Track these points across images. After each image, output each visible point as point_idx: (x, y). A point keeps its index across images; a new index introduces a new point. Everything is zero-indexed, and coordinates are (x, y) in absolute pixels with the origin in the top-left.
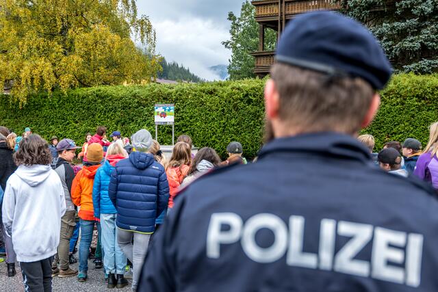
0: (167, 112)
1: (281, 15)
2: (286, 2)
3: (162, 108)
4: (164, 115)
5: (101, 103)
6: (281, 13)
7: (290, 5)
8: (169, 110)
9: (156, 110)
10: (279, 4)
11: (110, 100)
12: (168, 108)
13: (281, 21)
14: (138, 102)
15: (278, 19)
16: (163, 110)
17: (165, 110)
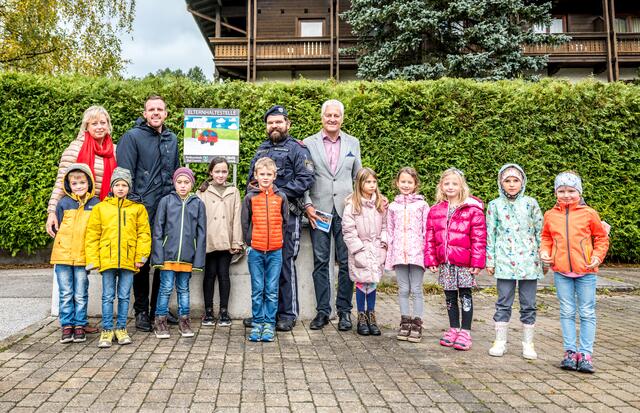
0: (219, 130)
1: (252, 60)
2: (257, 43)
3: (205, 118)
4: (209, 137)
5: (19, 107)
6: (252, 57)
7: (263, 48)
8: (226, 125)
9: (189, 126)
10: (249, 45)
11: (45, 101)
12: (221, 120)
13: (251, 66)
14: (124, 110)
15: (248, 64)
16: (209, 126)
17: (214, 124)
